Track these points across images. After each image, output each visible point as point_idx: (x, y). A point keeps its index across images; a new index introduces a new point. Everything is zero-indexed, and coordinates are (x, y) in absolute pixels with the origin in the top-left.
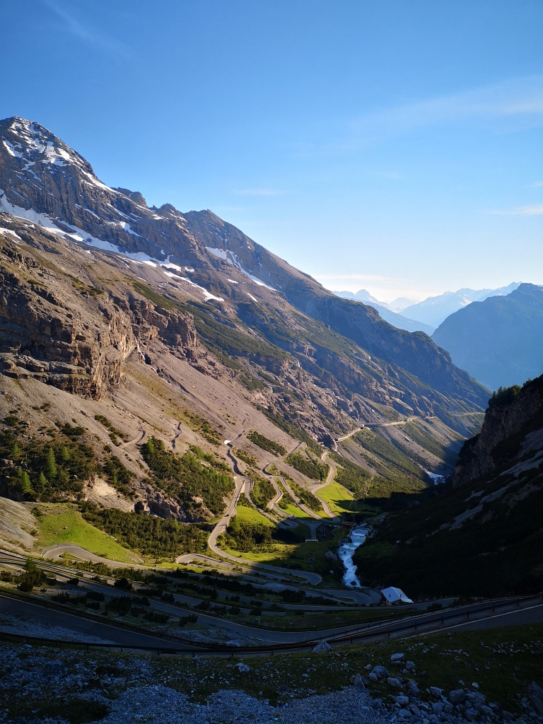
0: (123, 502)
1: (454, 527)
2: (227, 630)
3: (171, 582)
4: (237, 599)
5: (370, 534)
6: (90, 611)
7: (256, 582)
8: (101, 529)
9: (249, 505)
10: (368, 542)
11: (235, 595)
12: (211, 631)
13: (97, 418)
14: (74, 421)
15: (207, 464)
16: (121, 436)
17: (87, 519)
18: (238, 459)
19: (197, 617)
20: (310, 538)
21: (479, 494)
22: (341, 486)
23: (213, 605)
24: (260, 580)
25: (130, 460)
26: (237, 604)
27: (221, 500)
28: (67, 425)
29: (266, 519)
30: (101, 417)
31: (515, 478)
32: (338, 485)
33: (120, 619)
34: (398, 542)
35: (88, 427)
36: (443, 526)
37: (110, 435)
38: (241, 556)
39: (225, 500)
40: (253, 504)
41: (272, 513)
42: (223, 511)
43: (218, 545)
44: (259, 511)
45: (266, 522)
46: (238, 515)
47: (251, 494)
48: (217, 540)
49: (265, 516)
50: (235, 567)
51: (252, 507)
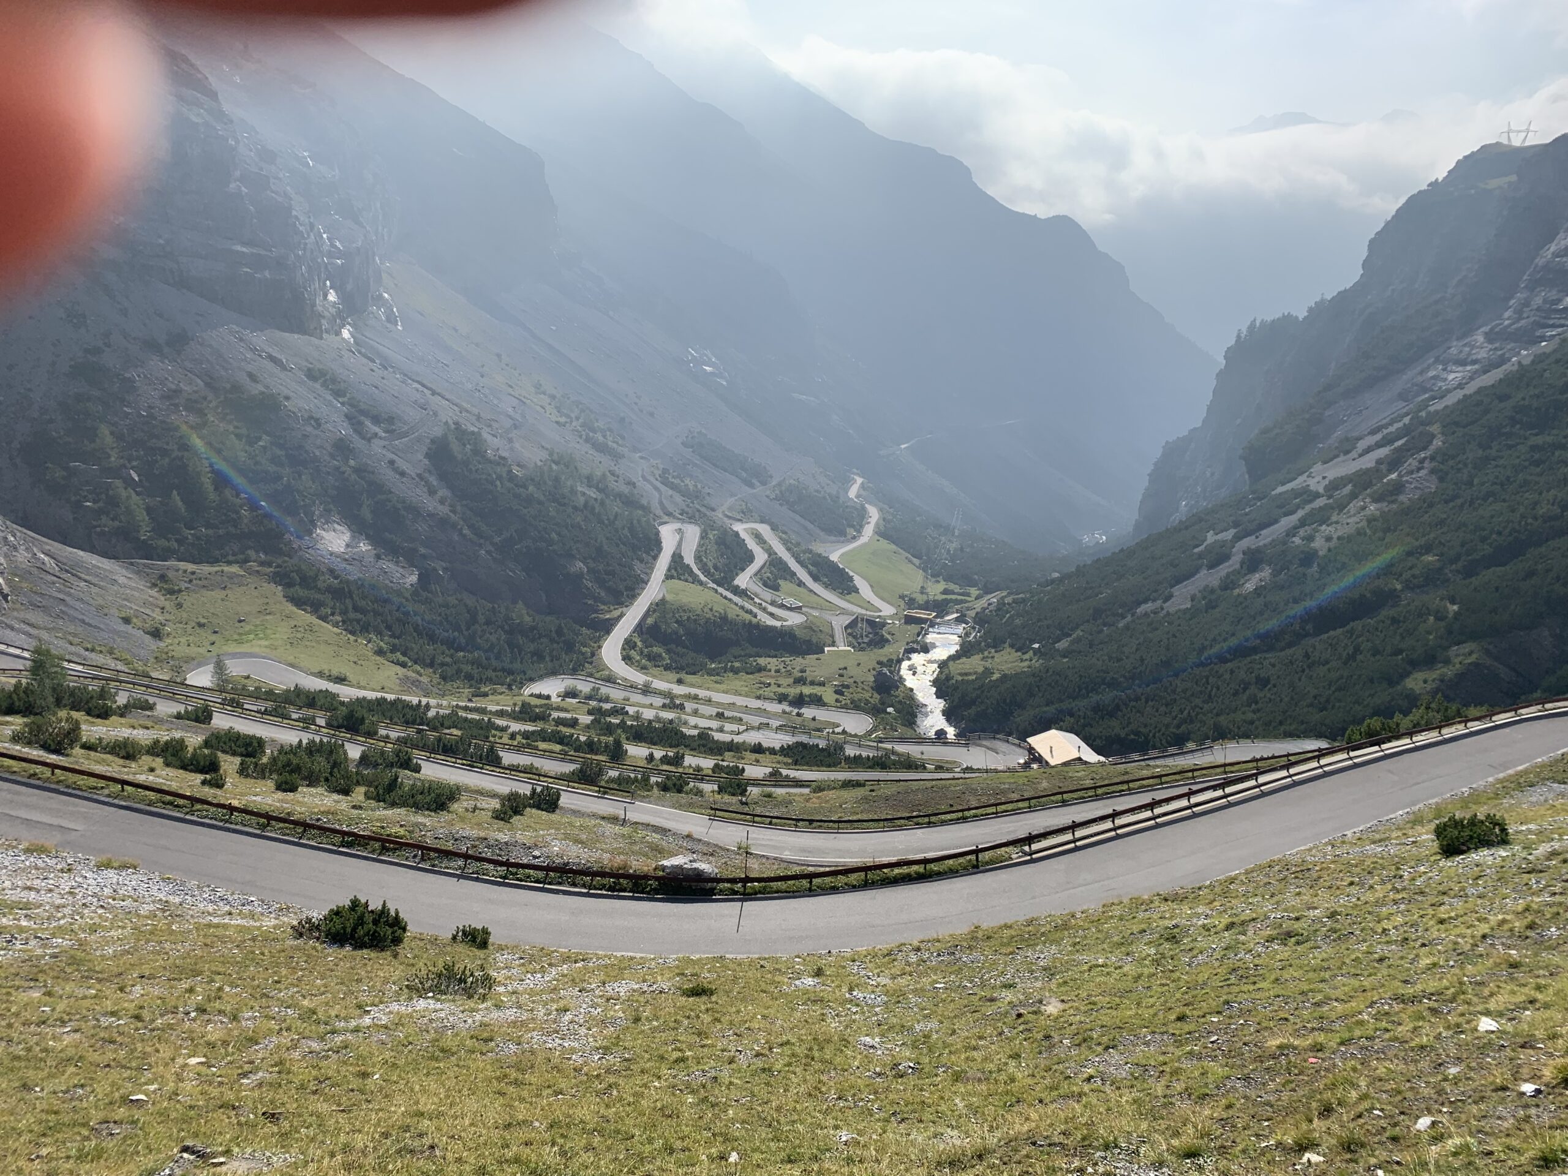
0: (387, 565)
1: (1171, 606)
3: (504, 729)
4: (677, 760)
5: (967, 634)
7: (721, 730)
8: (336, 625)
9: (696, 580)
10: (966, 650)
11: (670, 753)
13: (311, 375)
14: (252, 377)
15: (592, 493)
16: (376, 420)
17: (298, 602)
18: (663, 488)
20: (833, 644)
21: (1229, 535)
22: (893, 547)
24: (728, 727)
25: (403, 474)
26: (680, 770)
27: (631, 568)
28: (236, 388)
29: (734, 606)
30: (323, 373)
31: (1317, 495)
32: (884, 544)
34: (1036, 646)
35: (286, 392)
36: (1148, 607)
37: (346, 416)
38: (680, 682)
39: (638, 567)
40: (702, 577)
41: (747, 595)
42: (633, 589)
43: (627, 659)
44: (716, 591)
45: (733, 612)
46: (669, 597)
47: (698, 558)
48: (623, 649)
49: (730, 600)
50: (667, 701)
51: (701, 583)
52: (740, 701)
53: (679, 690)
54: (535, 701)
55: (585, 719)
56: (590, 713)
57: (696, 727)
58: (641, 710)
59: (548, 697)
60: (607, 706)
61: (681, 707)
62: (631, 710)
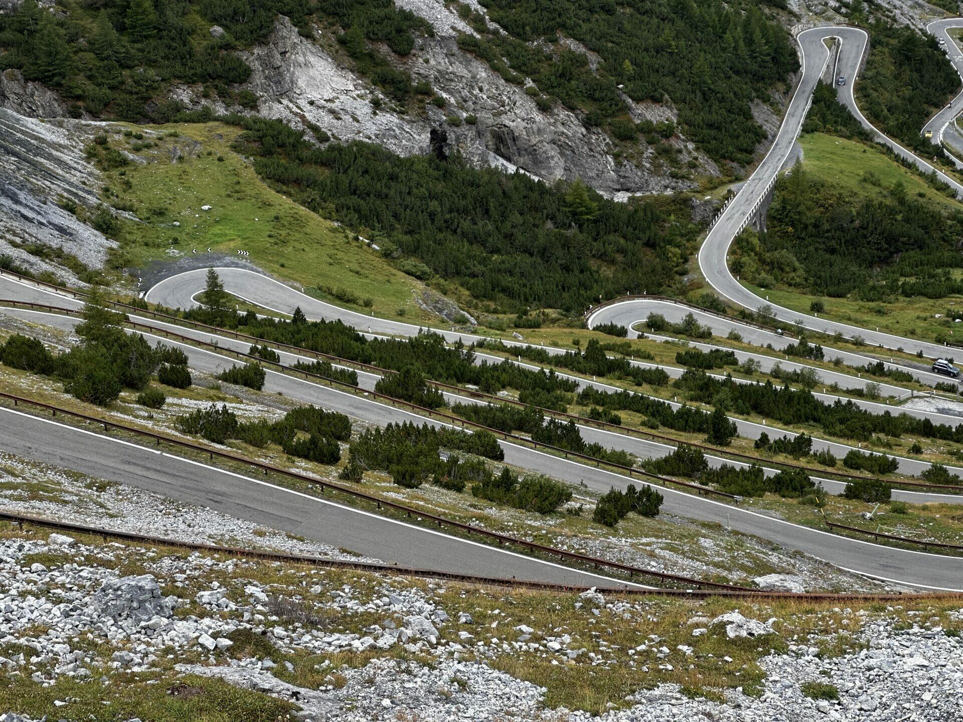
2: (760, 541)
4: (800, 447)
6: (303, 467)
7: (873, 396)
8: (325, 214)
9: (855, 131)
11: (792, 434)
12: (706, 543)
19: (659, 499)
23: (715, 461)
24: (886, 389)
26: (802, 462)
29: (916, 178)
33: (400, 496)
38: (817, 309)
39: (760, 114)
40: (867, 125)
41: (941, 155)
42: (750, 152)
43: (736, 269)
44: (889, 150)
45: (914, 188)
46: (808, 165)
47: (861, 90)
48: (732, 252)
49: (910, 166)
50: (796, 342)
51: (865, 137)
52: (911, 346)
53: (814, 323)
54: (604, 339)
55: (676, 372)
56: (681, 360)
57: (834, 389)
58: (756, 357)
59: (623, 332)
60: (705, 348)
61: (818, 354)
62: (742, 357)
